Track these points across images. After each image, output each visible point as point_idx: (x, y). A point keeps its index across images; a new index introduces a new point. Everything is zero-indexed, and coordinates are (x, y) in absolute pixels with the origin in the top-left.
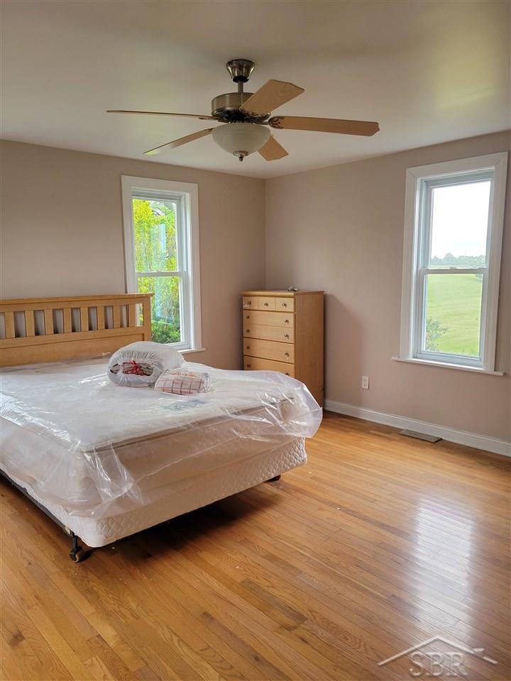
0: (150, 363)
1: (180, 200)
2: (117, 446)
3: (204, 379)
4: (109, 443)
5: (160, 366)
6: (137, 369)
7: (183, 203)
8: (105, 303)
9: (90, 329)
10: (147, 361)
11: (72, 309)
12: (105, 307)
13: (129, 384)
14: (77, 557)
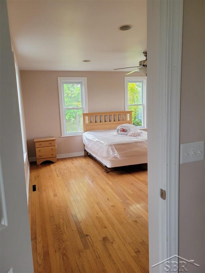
0: (127, 129)
1: (143, 82)
2: (114, 145)
3: (141, 133)
4: (113, 144)
5: (129, 130)
6: (124, 130)
7: (144, 83)
8: (119, 114)
9: (114, 121)
10: (126, 128)
11: (110, 115)
12: (119, 115)
13: (121, 134)
14: (106, 171)
